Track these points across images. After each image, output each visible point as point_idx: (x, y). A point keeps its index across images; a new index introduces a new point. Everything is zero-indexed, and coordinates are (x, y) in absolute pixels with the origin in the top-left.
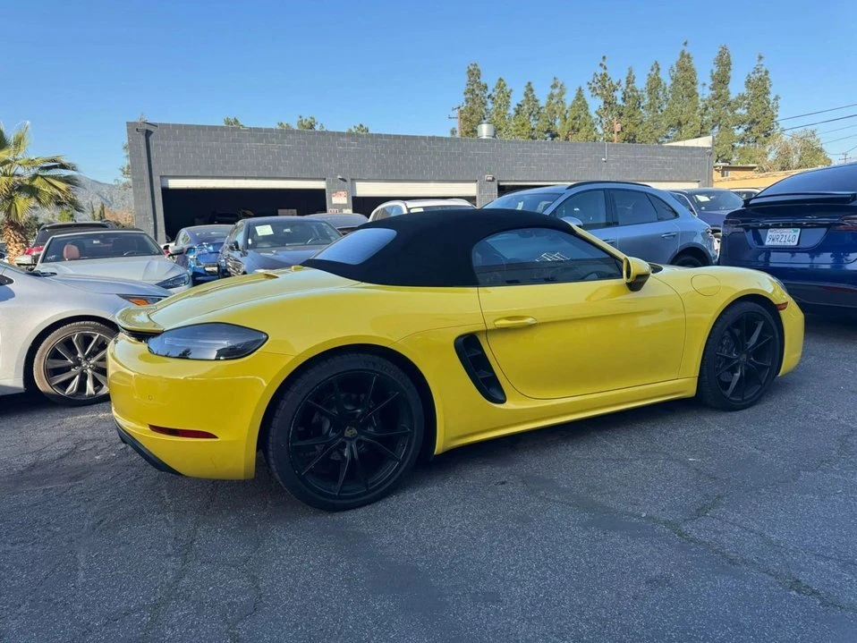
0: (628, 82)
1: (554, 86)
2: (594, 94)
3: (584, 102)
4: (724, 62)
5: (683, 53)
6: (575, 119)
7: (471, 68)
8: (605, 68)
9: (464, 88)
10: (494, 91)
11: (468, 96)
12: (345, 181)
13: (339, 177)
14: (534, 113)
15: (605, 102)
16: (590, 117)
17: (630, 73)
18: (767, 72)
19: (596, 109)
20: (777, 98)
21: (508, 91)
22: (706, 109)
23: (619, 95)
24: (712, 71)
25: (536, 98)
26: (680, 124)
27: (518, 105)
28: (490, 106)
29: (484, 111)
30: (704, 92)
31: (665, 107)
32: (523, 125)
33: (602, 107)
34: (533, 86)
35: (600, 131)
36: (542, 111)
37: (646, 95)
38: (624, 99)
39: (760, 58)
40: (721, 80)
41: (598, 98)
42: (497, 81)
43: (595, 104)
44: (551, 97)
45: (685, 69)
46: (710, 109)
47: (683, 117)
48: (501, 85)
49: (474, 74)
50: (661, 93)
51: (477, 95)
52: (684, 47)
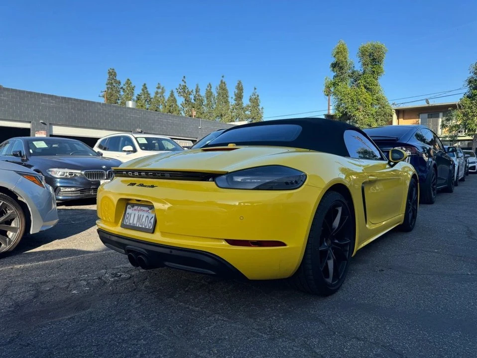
0: (197, 92)
1: (158, 88)
2: (180, 95)
3: (175, 98)
4: (240, 88)
5: (222, 81)
6: (170, 106)
7: (111, 71)
8: (185, 82)
9: (106, 81)
10: (124, 85)
11: (109, 86)
12: (45, 124)
13: (41, 121)
14: (148, 100)
15: (185, 100)
16: (178, 107)
17: (197, 87)
18: (258, 96)
19: (181, 103)
20: (262, 108)
21: (133, 86)
22: (233, 110)
23: (192, 97)
24: (235, 92)
25: (149, 92)
26: (221, 115)
27: (138, 95)
28: (122, 93)
29: (119, 96)
30: (232, 101)
31: (215, 106)
32: (142, 106)
33: (184, 102)
34: (147, 86)
35: (184, 115)
36: (152, 100)
37: (205, 99)
38: (195, 100)
39: (255, 89)
40: (239, 97)
41: (182, 97)
42: (126, 80)
43: (180, 100)
44: (157, 93)
45: (223, 88)
46: (235, 110)
47: (223, 112)
48: (128, 82)
49: (112, 74)
50: (212, 99)
51: (114, 86)
52: (222, 78)
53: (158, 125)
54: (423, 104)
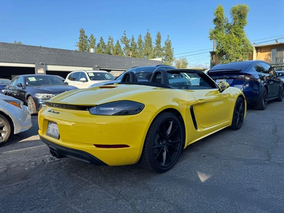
0: (132, 40)
1: (110, 39)
2: (122, 43)
3: (119, 45)
4: (159, 37)
5: (148, 33)
6: (117, 50)
7: (81, 30)
8: (125, 35)
9: (79, 36)
10: (90, 38)
11: (81, 39)
12: (43, 65)
13: (40, 63)
14: (104, 47)
15: (126, 46)
16: (122, 50)
17: (133, 37)
18: (170, 41)
19: (123, 47)
20: (173, 49)
21: (95, 39)
22: (155, 50)
23: (130, 44)
24: (156, 39)
25: (104, 42)
26: (148, 54)
27: (98, 44)
28: (88, 43)
29: (87, 45)
30: (154, 45)
31: (143, 49)
32: (100, 51)
33: (125, 47)
34: (103, 38)
35: (125, 55)
36: (106, 47)
37: (138, 45)
38: (131, 45)
39: (168, 36)
40: (158, 42)
41: (124, 44)
42: (91, 35)
43: (123, 46)
44: (109, 42)
45: (148, 37)
46: (156, 50)
47: (149, 52)
48: (92, 37)
49: (82, 32)
50: (142, 44)
51: (84, 39)
52: (148, 31)
53: (107, 63)
54: (274, 43)
